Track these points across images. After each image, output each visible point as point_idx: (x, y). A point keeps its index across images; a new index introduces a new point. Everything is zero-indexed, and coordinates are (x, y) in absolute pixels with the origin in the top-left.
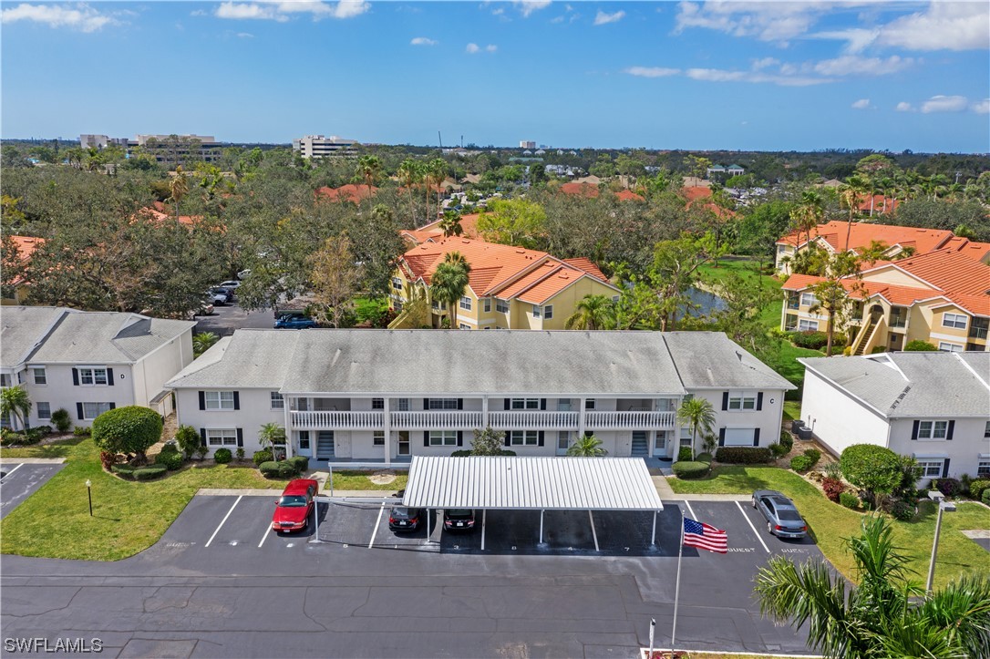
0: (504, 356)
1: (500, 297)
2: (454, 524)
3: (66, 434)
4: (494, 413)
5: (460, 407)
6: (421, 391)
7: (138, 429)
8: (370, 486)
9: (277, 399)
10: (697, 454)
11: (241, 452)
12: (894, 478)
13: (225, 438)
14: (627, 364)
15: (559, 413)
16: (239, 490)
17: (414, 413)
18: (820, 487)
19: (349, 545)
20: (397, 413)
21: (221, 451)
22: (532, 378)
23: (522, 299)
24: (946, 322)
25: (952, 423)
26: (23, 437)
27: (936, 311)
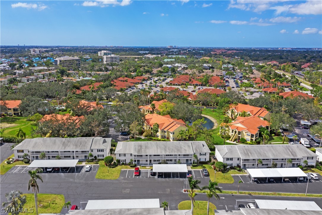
1: (165, 130)
2: (160, 174)
3: (97, 160)
4: (165, 157)
5: (159, 156)
6: (153, 153)
7: (109, 160)
9: (131, 155)
10: (196, 162)
11: (126, 163)
13: (123, 161)
15: (174, 157)
16: (127, 169)
17: (152, 157)
18: (213, 168)
19: (145, 177)
20: (150, 157)
23: (168, 130)
24: (247, 135)
25: (232, 158)
26: (91, 161)
27: (246, 132)
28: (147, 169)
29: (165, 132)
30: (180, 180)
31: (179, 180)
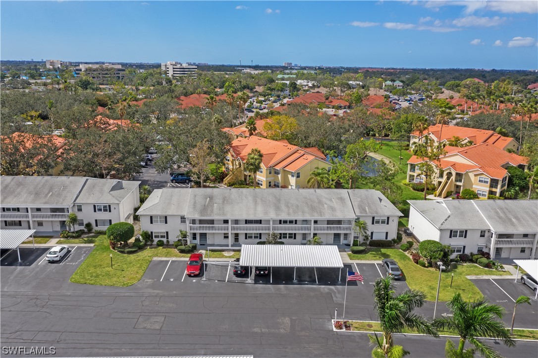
0: (279, 201)
1: (276, 168)
2: (260, 273)
3: (91, 233)
4: (275, 226)
5: (261, 223)
6: (244, 217)
8: (223, 256)
9: (183, 219)
10: (361, 243)
11: (168, 241)
12: (440, 254)
13: (161, 236)
14: (331, 204)
15: (302, 226)
16: (169, 258)
17: (241, 225)
18: (411, 257)
19: (218, 281)
20: (234, 225)
21: (159, 241)
22: (291, 211)
23: (286, 169)
24: (480, 181)
25: (466, 231)
26: (74, 235)
27: (476, 175)
28: (226, 257)
29: (277, 173)
30: (322, 290)
31: (319, 289)
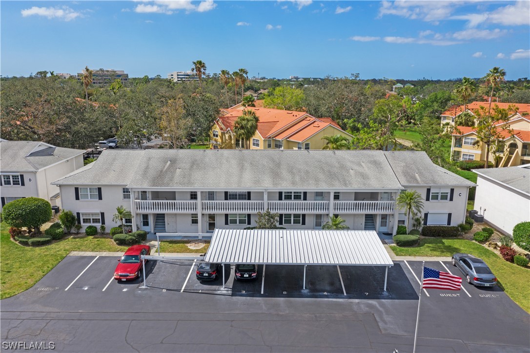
0: (278, 165)
1: (278, 138)
2: (242, 276)
4: (272, 202)
5: (249, 199)
6: (222, 186)
7: (32, 212)
8: (187, 250)
9: (126, 192)
11: (103, 228)
13: (93, 219)
14: (360, 170)
16: (97, 253)
17: (218, 201)
18: (497, 252)
19: (167, 290)
20: (206, 201)
21: (90, 227)
22: (297, 179)
28: (191, 251)
29: (278, 145)
31: (350, 305)
